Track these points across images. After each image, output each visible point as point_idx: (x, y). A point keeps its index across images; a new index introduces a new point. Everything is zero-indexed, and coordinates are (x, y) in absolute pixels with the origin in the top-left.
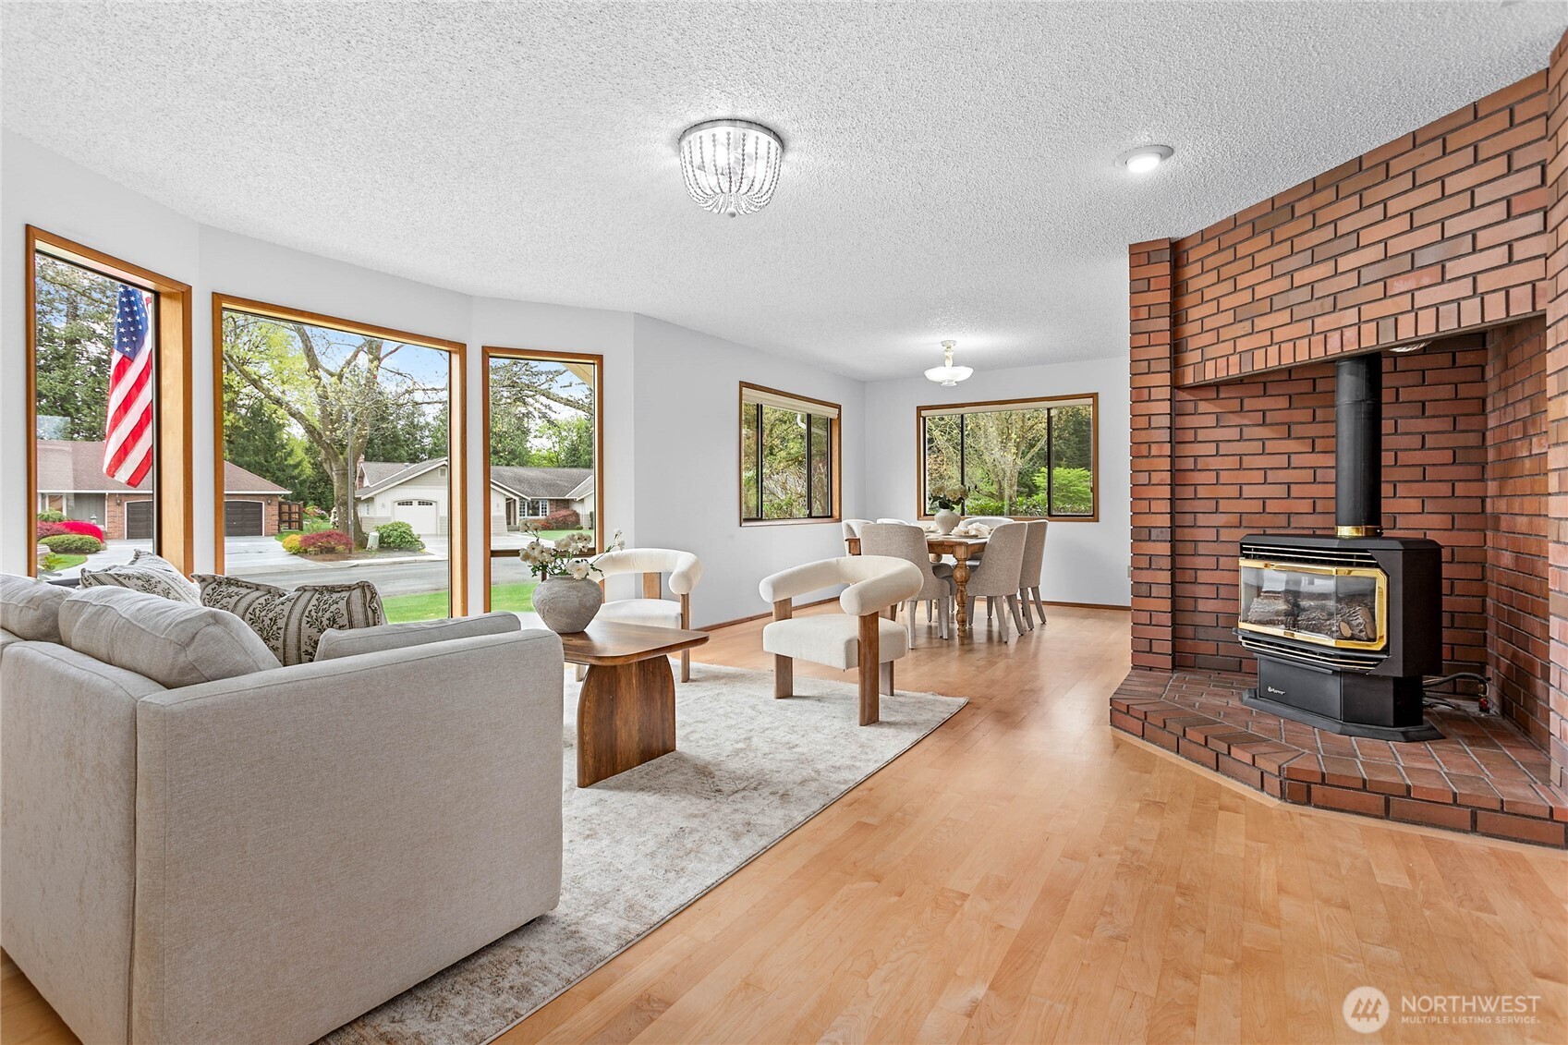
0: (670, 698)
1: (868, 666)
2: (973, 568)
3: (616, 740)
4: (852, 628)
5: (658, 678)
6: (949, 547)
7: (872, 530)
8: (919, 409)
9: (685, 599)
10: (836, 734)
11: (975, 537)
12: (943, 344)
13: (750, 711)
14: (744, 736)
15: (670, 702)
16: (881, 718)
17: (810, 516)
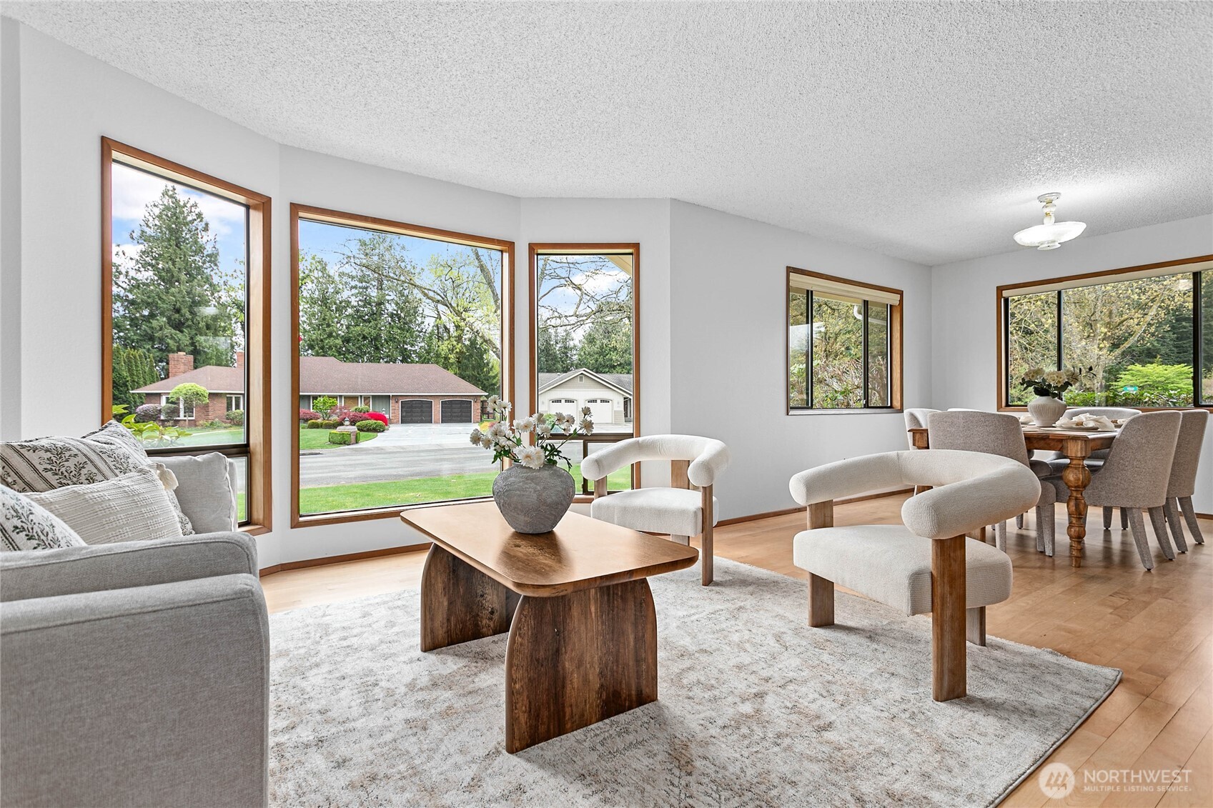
0: (649, 631)
1: (948, 613)
2: (1094, 469)
3: (564, 687)
4: (924, 556)
5: (631, 605)
6: (1057, 443)
7: (945, 421)
8: (1000, 289)
9: (708, 492)
10: (894, 710)
11: (1094, 429)
12: (1040, 198)
13: (772, 642)
14: (754, 691)
15: (648, 636)
16: (970, 690)
17: (867, 406)
